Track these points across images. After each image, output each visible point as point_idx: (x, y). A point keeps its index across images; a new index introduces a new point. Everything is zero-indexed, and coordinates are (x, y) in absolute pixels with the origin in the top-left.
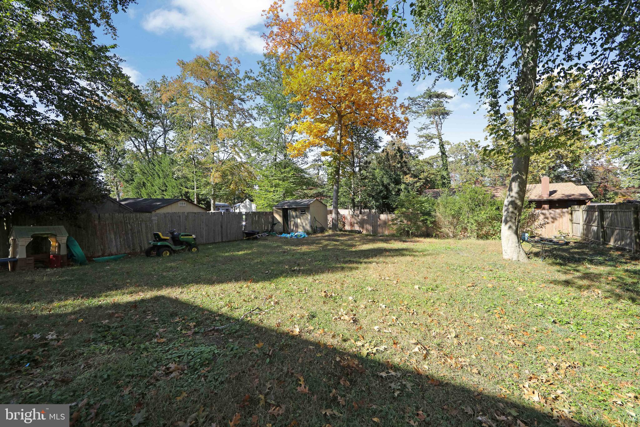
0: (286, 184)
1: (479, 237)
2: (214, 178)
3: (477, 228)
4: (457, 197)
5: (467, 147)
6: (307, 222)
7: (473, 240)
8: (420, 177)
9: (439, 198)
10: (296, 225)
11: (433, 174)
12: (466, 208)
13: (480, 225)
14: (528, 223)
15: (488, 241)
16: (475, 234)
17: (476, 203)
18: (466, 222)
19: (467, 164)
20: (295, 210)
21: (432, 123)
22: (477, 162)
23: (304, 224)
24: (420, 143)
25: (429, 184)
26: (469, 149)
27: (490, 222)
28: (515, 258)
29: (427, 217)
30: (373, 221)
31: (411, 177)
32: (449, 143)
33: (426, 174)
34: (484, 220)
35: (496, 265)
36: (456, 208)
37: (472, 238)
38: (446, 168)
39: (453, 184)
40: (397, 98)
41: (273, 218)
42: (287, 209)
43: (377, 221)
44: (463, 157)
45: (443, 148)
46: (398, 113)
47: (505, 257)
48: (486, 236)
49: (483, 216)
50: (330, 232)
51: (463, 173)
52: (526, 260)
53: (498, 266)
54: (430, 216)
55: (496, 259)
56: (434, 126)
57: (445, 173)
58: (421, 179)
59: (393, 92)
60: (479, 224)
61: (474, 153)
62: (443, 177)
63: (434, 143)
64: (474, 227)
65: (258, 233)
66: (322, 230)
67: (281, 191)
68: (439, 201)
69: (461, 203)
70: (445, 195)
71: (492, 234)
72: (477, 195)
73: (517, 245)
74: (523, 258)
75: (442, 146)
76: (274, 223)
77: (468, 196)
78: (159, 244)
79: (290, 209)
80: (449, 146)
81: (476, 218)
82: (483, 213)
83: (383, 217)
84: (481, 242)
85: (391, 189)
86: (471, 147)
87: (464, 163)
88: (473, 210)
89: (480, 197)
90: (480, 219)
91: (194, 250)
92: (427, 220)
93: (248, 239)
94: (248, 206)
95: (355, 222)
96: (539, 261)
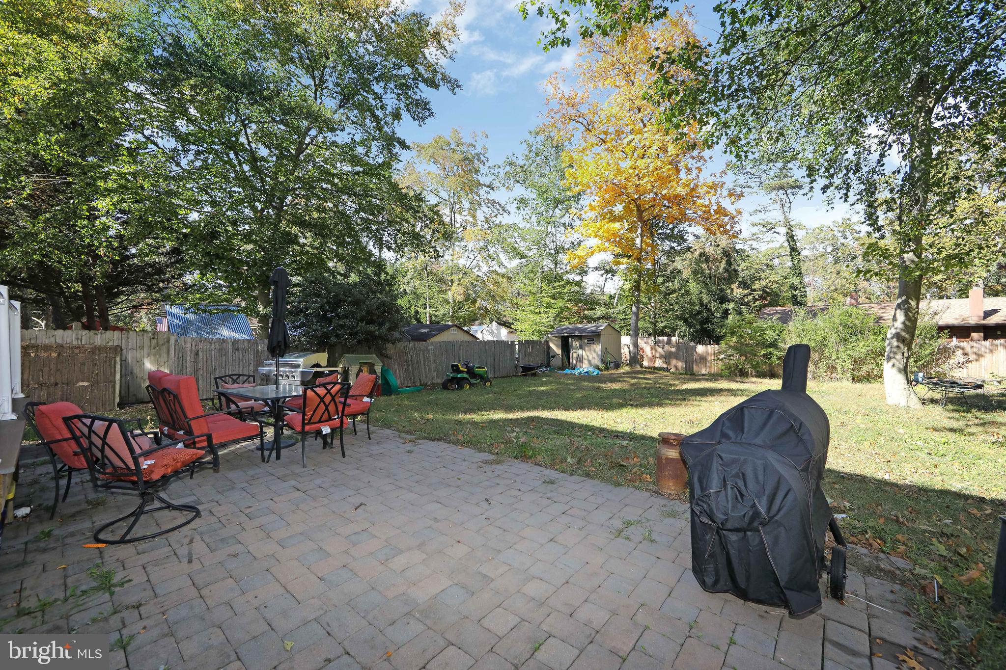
0: (560, 303)
1: (854, 379)
2: (455, 293)
3: (851, 367)
4: (820, 322)
5: (836, 233)
6: (595, 355)
7: (847, 384)
8: (754, 287)
9: (791, 323)
10: (580, 359)
11: (777, 282)
12: (833, 338)
13: (857, 363)
14: (937, 360)
15: (869, 385)
16: (849, 375)
17: (851, 331)
18: (834, 357)
19: (836, 262)
20: (580, 338)
21: (774, 202)
22: (855, 257)
23: (590, 358)
24: (753, 235)
25: (771, 298)
26: (840, 234)
27: (873, 358)
28: (903, 403)
29: (771, 350)
30: (685, 353)
31: (738, 287)
32: (801, 227)
33: (764, 283)
34: (863, 356)
35: (875, 410)
36: (819, 338)
37: (844, 381)
38: (797, 272)
39: (811, 296)
40: (724, 183)
41: (549, 347)
42: (567, 337)
43: (693, 355)
44: (829, 249)
45: (794, 241)
46: (726, 204)
47: (890, 401)
48: (868, 378)
49: (861, 348)
50: (627, 369)
51: (828, 276)
52: (919, 406)
53: (878, 411)
54: (777, 348)
55: (875, 404)
56: (778, 206)
57: (796, 281)
58: (755, 290)
59: (718, 176)
60: (855, 361)
61: (850, 241)
62: (793, 287)
63: (778, 233)
64: (847, 365)
65: (538, 368)
66: (617, 366)
67: (552, 312)
68: (791, 328)
69: (827, 331)
70: (800, 318)
71: (876, 376)
72: (850, 320)
73: (906, 387)
74: (915, 403)
75: (791, 238)
76: (550, 356)
77: (838, 322)
78: (459, 376)
79: (572, 337)
80: (803, 232)
81: (850, 352)
82: (861, 345)
83: (700, 349)
84: (858, 385)
85: (713, 309)
86: (844, 231)
87: (831, 259)
88: (845, 340)
89: (857, 322)
90: (856, 354)
91: (488, 384)
92: (771, 353)
93: (524, 375)
94: (495, 332)
95: (658, 355)
96: (938, 409)
